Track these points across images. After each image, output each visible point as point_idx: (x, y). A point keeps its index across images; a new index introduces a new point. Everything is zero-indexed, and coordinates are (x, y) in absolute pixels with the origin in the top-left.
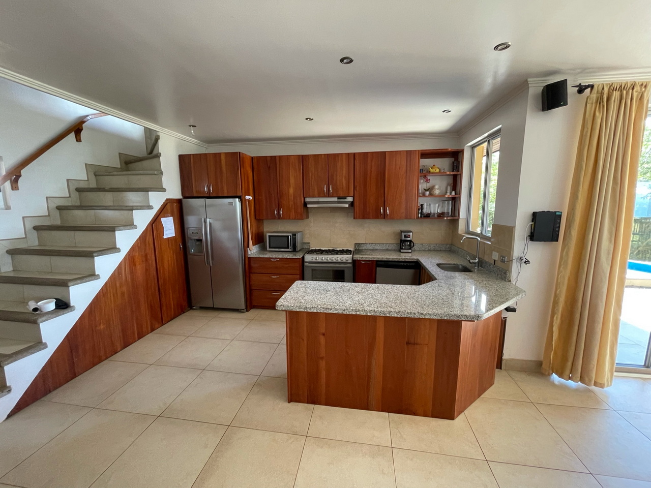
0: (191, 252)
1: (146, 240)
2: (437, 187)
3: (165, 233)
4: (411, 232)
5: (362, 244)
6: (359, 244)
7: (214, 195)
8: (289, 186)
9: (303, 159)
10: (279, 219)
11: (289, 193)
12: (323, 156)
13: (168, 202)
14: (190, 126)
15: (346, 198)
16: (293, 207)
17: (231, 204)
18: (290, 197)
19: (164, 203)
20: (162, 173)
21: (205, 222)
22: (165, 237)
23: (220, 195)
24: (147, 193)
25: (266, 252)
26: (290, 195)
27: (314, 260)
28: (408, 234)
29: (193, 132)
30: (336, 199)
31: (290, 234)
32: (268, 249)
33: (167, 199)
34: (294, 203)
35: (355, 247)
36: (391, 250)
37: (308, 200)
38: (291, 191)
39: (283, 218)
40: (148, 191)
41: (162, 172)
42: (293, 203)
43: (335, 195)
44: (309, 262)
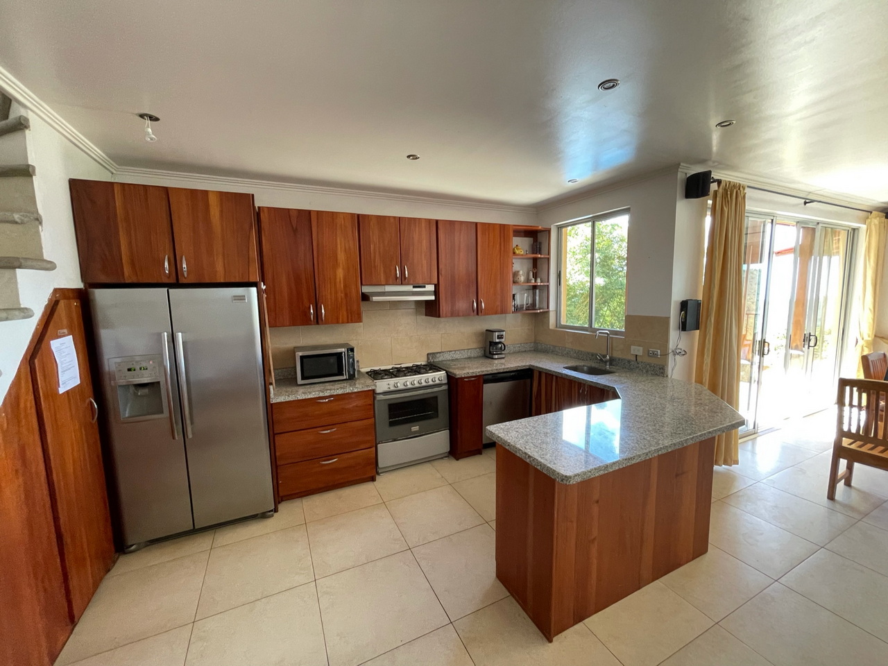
0: (122, 417)
1: (18, 405)
2: (521, 273)
3: (62, 378)
4: (504, 331)
5: (437, 353)
6: (434, 353)
7: (192, 280)
8: (335, 265)
9: (359, 220)
10: (318, 323)
11: (335, 279)
12: (392, 220)
13: (60, 296)
14: (142, 116)
15: (425, 287)
16: (344, 302)
17: (242, 298)
18: (338, 286)
19: (50, 300)
20: (39, 220)
21: (173, 339)
22: (62, 390)
23: (207, 281)
24: (12, 271)
25: (296, 388)
26: (338, 280)
27: (392, 388)
28: (502, 333)
29: (150, 130)
30: (410, 288)
31: (343, 350)
32: (300, 381)
33: (56, 290)
34: (346, 295)
35: (428, 358)
36: (474, 358)
37: (366, 289)
38: (340, 273)
39: (327, 323)
40: (15, 268)
41: (40, 217)
42: (343, 295)
43: (411, 282)
44: (385, 393)
